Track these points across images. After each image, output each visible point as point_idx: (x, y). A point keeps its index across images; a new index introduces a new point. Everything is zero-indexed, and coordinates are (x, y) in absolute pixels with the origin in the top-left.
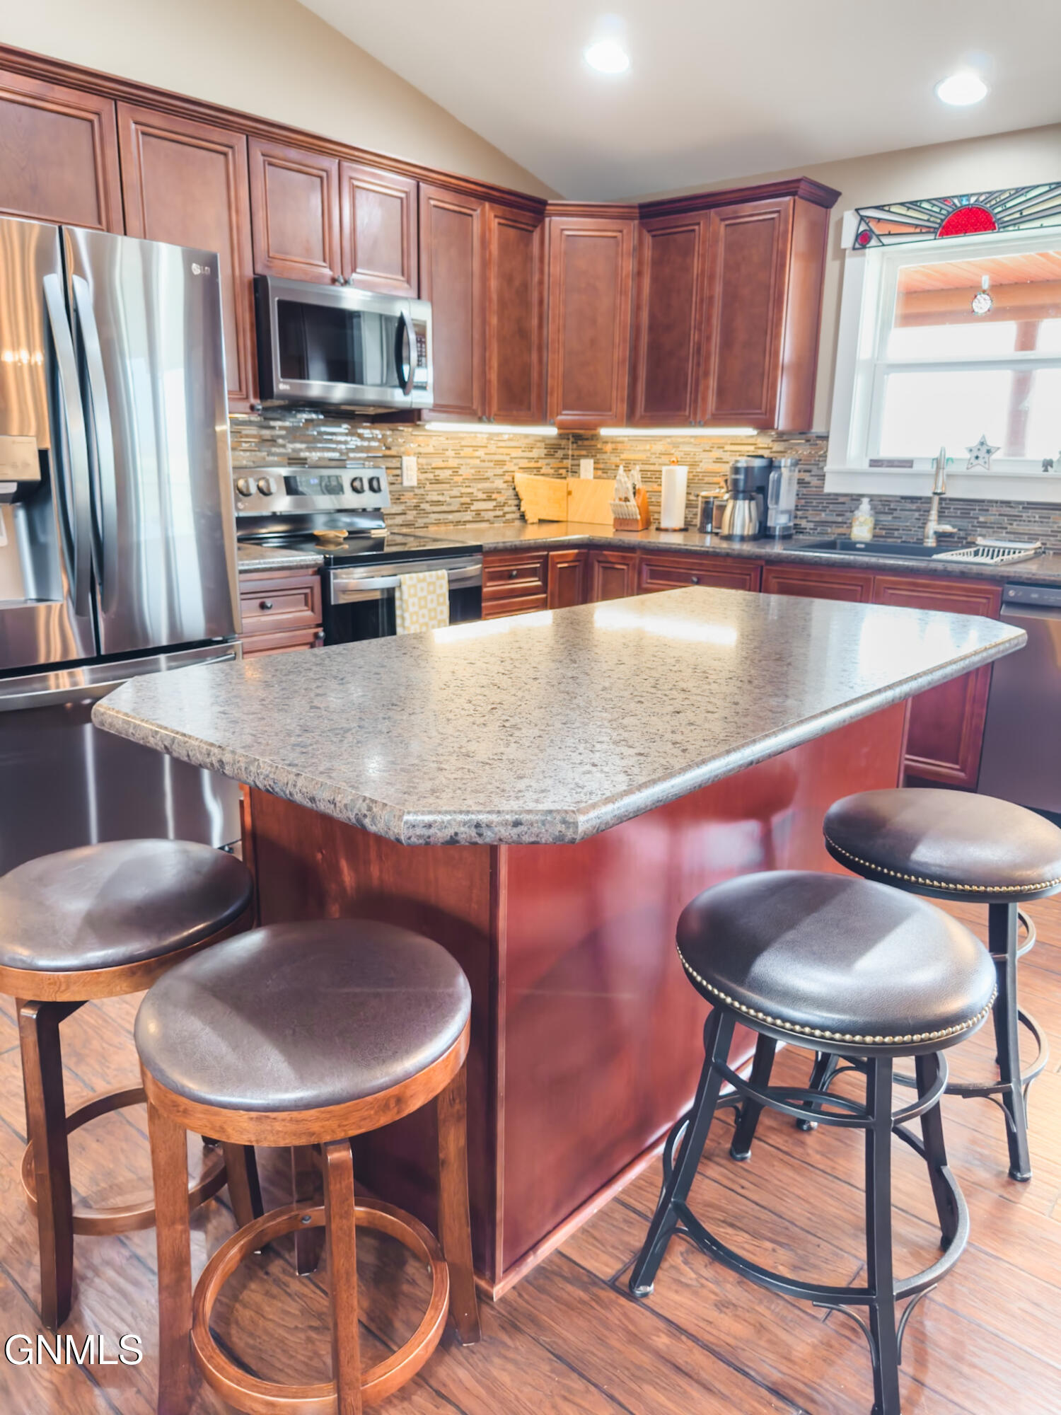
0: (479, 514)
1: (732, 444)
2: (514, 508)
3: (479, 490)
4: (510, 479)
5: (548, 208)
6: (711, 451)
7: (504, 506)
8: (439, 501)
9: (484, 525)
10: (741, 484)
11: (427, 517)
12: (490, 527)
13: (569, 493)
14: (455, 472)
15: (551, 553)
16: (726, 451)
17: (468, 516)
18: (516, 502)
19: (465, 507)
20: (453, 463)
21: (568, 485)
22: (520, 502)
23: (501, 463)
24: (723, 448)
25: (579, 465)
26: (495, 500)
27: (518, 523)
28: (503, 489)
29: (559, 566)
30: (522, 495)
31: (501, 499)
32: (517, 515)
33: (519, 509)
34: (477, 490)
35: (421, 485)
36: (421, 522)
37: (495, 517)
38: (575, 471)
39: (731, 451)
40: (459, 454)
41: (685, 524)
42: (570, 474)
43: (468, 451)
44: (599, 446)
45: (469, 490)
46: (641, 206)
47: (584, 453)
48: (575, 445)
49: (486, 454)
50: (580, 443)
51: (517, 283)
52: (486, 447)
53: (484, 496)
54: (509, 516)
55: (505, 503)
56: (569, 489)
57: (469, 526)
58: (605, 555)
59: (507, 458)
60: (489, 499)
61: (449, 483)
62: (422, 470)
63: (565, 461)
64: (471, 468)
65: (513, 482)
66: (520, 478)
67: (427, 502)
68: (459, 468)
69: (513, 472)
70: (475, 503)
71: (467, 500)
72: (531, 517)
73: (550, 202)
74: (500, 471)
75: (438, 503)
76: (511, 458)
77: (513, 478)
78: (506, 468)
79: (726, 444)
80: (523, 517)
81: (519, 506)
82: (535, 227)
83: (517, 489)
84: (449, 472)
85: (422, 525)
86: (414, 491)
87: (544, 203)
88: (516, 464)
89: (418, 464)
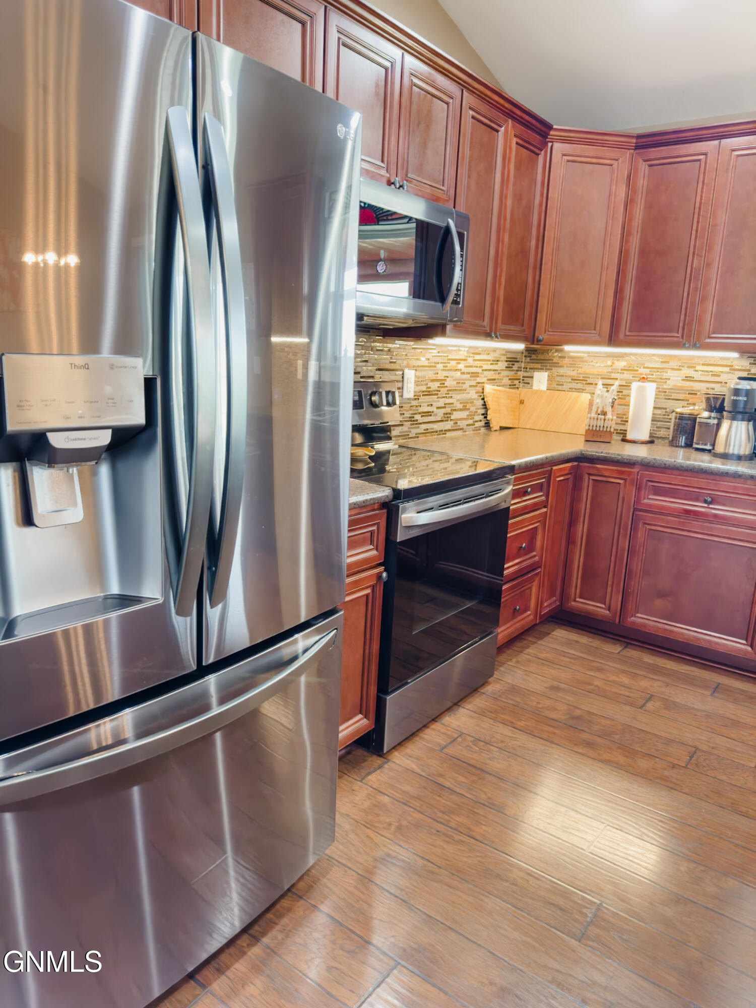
0: (456, 423)
1: (703, 365)
2: (482, 417)
3: (458, 400)
4: (481, 390)
5: (552, 133)
6: (680, 370)
7: (474, 415)
8: (428, 412)
9: (459, 433)
10: (741, 405)
11: (418, 427)
12: (463, 435)
13: (522, 402)
14: (442, 382)
15: (554, 468)
16: (697, 371)
17: (448, 425)
18: (483, 411)
19: (447, 417)
20: (441, 376)
21: (520, 394)
22: (487, 411)
23: (475, 375)
24: (695, 367)
25: (532, 377)
26: (469, 409)
27: (483, 430)
28: (474, 399)
29: (558, 479)
30: (490, 404)
31: (473, 409)
32: (482, 423)
33: (486, 417)
34: (456, 399)
35: (416, 398)
36: (414, 432)
37: (467, 425)
38: (527, 381)
39: (703, 371)
40: (446, 367)
41: (650, 437)
42: (521, 385)
43: (453, 363)
44: (555, 360)
45: (450, 401)
46: (639, 137)
47: (539, 366)
48: (528, 359)
49: (466, 367)
50: (534, 357)
51: (524, 203)
52: (465, 360)
53: (461, 406)
54: (477, 424)
55: (475, 412)
56: (521, 398)
57: (449, 434)
58: (598, 469)
59: (479, 370)
60: (465, 409)
61: (437, 394)
62: (417, 383)
63: (519, 373)
64: (454, 380)
65: (483, 392)
66: (489, 388)
67: (420, 413)
68: (445, 380)
69: (483, 383)
70: (454, 413)
71: (448, 410)
72: (495, 425)
73: (555, 127)
74: (474, 383)
75: (428, 414)
76: (483, 370)
77: (483, 389)
78: (479, 380)
79: (699, 364)
80: (487, 425)
81: (485, 415)
82: (541, 150)
83: (485, 400)
84: (438, 384)
85: (414, 436)
86: (410, 403)
87: (550, 127)
88: (485, 377)
89: (415, 376)
